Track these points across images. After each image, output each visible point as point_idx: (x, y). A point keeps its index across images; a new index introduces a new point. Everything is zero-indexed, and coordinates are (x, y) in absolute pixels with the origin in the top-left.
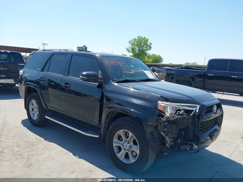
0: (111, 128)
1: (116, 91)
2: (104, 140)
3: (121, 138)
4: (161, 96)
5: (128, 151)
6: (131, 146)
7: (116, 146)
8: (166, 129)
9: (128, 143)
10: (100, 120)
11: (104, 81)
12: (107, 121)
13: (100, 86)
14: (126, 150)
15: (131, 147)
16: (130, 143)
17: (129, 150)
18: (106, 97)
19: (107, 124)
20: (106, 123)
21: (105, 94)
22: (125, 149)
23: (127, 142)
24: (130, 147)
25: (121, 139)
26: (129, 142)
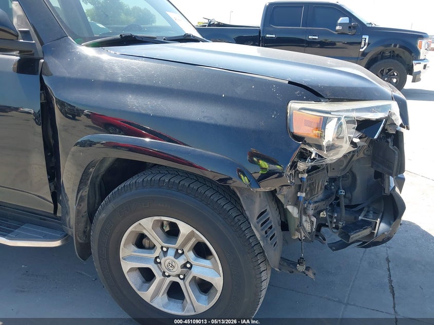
0: (103, 215)
1: (102, 78)
2: (85, 251)
3: (145, 242)
4: (290, 82)
5: (177, 280)
6: (188, 262)
7: (132, 270)
8: (304, 195)
9: (177, 255)
10: (57, 194)
11: (42, 43)
12: (85, 192)
13: (28, 65)
14: (169, 276)
15: (188, 266)
16: (183, 253)
17: (182, 277)
18: (62, 104)
19: (84, 205)
20: (80, 200)
21: (56, 94)
22: (167, 274)
23: (171, 253)
24: (184, 266)
25: (147, 245)
26: (180, 252)
